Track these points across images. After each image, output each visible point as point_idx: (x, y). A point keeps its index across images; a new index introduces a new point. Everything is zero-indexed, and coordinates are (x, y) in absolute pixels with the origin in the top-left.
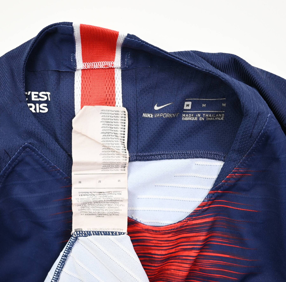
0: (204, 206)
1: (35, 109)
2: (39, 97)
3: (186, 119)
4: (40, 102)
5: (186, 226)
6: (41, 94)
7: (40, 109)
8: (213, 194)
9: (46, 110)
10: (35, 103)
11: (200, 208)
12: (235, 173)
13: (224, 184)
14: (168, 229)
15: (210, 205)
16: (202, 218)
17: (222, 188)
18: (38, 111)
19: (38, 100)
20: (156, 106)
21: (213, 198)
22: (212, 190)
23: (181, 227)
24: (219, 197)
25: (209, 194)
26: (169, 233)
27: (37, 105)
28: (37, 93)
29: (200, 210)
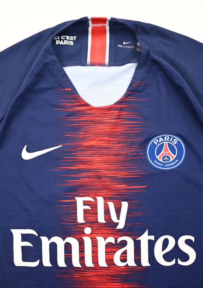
0: (122, 99)
1: (68, 43)
2: (70, 38)
3: (138, 50)
4: (70, 40)
5: (113, 107)
6: (71, 37)
7: (70, 43)
8: (127, 94)
9: (73, 44)
10: (68, 40)
11: (121, 100)
12: (137, 83)
13: (132, 89)
14: (105, 108)
15: (125, 99)
16: (121, 105)
17: (131, 91)
18: (69, 44)
19: (69, 39)
20: (124, 42)
21: (127, 96)
22: (126, 92)
23: (111, 107)
24: (130, 95)
25: (125, 94)
26: (105, 110)
27: (69, 41)
28: (69, 37)
29: (120, 101)
